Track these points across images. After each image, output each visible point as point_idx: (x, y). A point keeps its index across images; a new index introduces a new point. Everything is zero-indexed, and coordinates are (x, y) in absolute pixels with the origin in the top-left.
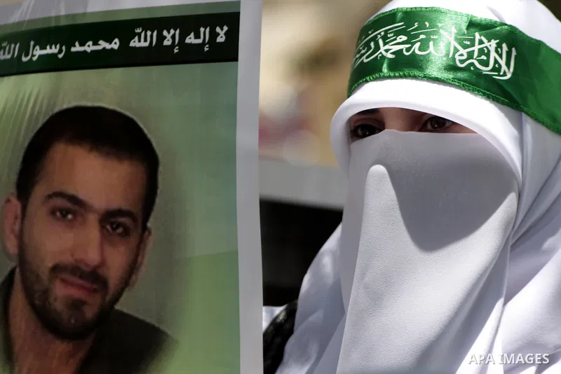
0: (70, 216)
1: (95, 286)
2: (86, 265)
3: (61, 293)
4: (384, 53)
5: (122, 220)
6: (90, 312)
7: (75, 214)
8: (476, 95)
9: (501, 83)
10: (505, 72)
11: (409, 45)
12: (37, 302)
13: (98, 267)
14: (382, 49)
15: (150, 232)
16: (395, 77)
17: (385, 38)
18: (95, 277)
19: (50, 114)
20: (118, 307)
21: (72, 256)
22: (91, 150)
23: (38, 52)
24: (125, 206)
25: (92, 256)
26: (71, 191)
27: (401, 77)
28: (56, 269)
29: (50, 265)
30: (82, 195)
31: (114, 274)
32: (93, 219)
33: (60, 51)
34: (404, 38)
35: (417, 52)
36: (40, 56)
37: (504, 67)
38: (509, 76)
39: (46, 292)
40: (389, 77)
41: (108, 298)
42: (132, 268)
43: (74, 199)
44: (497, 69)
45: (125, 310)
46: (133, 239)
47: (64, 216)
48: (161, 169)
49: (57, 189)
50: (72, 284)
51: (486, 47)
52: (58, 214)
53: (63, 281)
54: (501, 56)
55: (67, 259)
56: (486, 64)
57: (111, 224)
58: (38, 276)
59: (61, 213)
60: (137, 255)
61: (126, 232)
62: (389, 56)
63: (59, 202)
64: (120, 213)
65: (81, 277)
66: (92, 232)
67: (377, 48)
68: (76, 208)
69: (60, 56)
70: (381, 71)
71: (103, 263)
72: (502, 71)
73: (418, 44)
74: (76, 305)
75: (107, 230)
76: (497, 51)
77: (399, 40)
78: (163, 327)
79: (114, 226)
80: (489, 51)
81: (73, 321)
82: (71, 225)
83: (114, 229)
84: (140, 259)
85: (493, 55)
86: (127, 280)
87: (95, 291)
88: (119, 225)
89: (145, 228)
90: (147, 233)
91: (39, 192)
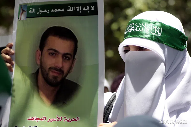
0: (54, 55)
1: (60, 73)
2: (58, 67)
3: (51, 74)
4: (129, 31)
5: (68, 56)
6: (59, 80)
7: (55, 54)
8: (151, 40)
9: (158, 37)
10: (159, 34)
11: (135, 29)
12: (45, 77)
13: (61, 68)
14: (129, 30)
15: (75, 59)
16: (131, 37)
17: (130, 27)
18: (60, 71)
19: (47, 28)
20: (66, 78)
21: (55, 65)
22: (59, 38)
23: (41, 11)
24: (69, 52)
25: (60, 65)
26: (54, 48)
27: (133, 37)
28: (50, 68)
29: (49, 67)
30: (57, 50)
31: (65, 70)
32: (60, 56)
33: (48, 11)
34: (134, 27)
35: (137, 31)
36: (42, 12)
37: (159, 33)
38: (160, 35)
39: (47, 74)
40: (130, 37)
41: (64, 76)
42: (70, 68)
43: (55, 50)
44: (157, 33)
45: (68, 79)
46: (71, 61)
47: (53, 55)
48: (78, 43)
49: (50, 48)
50: (54, 72)
51: (154, 28)
52: (51, 54)
53: (52, 71)
54: (158, 30)
55: (53, 66)
56: (154, 32)
57: (65, 57)
58: (45, 70)
59: (52, 54)
60: (72, 65)
61: (69, 59)
62: (130, 32)
63: (51, 51)
64: (67, 54)
65: (57, 70)
66: (60, 59)
67: (128, 30)
68: (56, 53)
69: (48, 13)
70: (128, 36)
71: (63, 67)
72: (158, 34)
73: (137, 28)
74: (55, 78)
75: (64, 58)
76: (157, 29)
77: (133, 28)
78: (78, 83)
79: (66, 57)
80: (155, 29)
81: (54, 82)
82: (54, 57)
83: (66, 58)
84: (72, 66)
85: (156, 30)
86: (69, 71)
87: (60, 74)
88: (67, 57)
89: (74, 58)
90: (74, 59)
91: (46, 49)
